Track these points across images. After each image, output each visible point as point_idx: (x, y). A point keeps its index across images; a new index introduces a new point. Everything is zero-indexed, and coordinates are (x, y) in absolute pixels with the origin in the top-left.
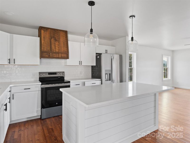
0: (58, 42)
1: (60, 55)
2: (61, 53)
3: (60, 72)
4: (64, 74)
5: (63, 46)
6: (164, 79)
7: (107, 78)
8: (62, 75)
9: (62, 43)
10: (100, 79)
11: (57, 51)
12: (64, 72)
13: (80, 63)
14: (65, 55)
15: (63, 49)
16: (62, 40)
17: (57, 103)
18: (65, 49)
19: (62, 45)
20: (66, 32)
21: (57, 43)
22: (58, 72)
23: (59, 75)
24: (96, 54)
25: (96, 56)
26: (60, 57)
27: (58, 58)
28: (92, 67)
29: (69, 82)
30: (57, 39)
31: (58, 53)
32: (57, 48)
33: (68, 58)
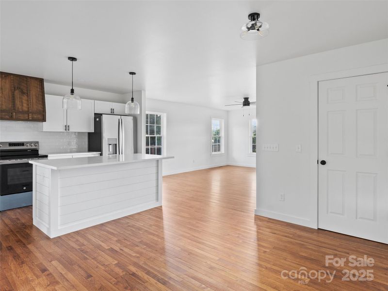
0: (27, 96)
1: (30, 116)
2: (33, 113)
3: (31, 143)
4: (38, 144)
5: (36, 102)
6: (214, 153)
7: (111, 150)
8: (34, 147)
9: (34, 97)
10: (100, 153)
11: (25, 109)
12: (37, 142)
13: (67, 128)
14: (40, 117)
15: (36, 107)
16: (34, 92)
17: (25, 188)
18: (40, 107)
19: (34, 101)
20: (41, 81)
21: (25, 98)
22: (27, 143)
23: (29, 147)
24: (95, 114)
25: (95, 119)
26: (31, 119)
27: (28, 120)
28: (89, 134)
29: (46, 156)
30: (25, 91)
31: (28, 113)
32: (25, 105)
33: (44, 119)
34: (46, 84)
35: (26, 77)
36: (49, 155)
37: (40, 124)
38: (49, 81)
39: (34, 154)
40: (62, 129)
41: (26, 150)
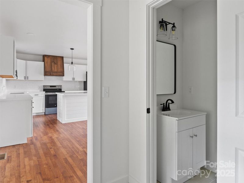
1: (58, 74)
2: (59, 72)
5: (60, 67)
8: (60, 88)
9: (60, 65)
11: (56, 71)
12: (61, 86)
13: (74, 79)
15: (60, 70)
16: (59, 63)
18: (62, 70)
20: (62, 58)
21: (56, 66)
22: (57, 86)
23: (58, 88)
27: (57, 76)
28: (84, 81)
29: (64, 92)
30: (56, 63)
31: (57, 72)
32: (56, 69)
33: (63, 75)
34: (64, 59)
35: (57, 57)
36: (65, 91)
37: (62, 77)
38: (65, 57)
39: (60, 91)
40: (71, 80)
41: (57, 89)
